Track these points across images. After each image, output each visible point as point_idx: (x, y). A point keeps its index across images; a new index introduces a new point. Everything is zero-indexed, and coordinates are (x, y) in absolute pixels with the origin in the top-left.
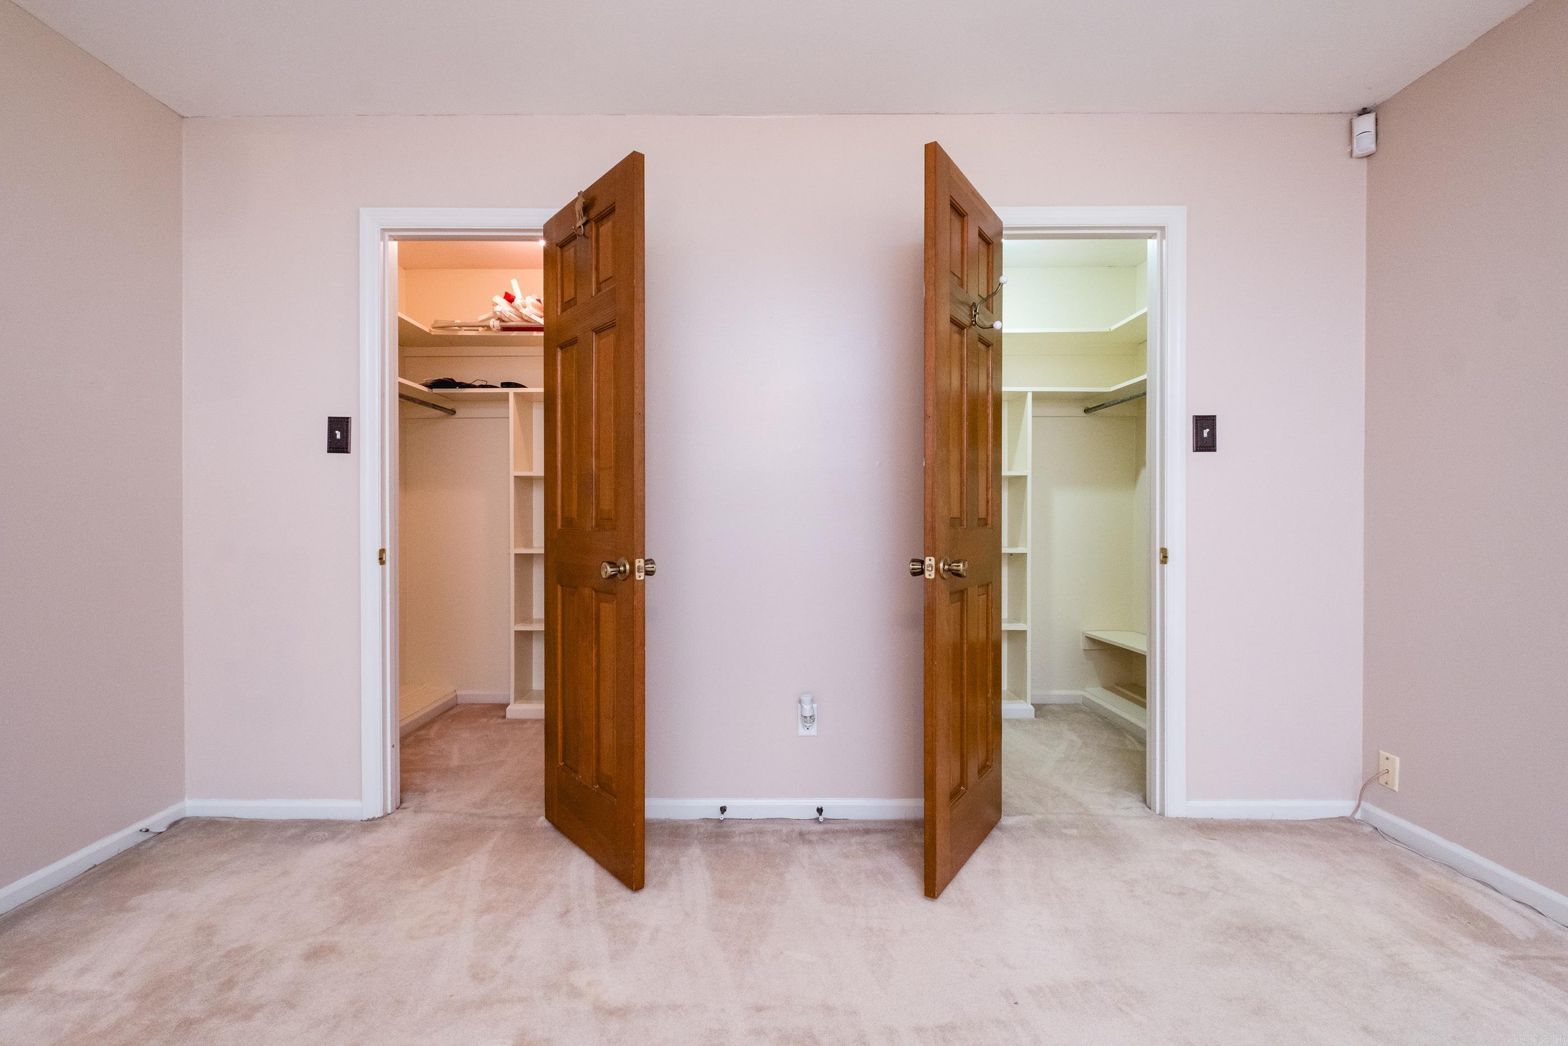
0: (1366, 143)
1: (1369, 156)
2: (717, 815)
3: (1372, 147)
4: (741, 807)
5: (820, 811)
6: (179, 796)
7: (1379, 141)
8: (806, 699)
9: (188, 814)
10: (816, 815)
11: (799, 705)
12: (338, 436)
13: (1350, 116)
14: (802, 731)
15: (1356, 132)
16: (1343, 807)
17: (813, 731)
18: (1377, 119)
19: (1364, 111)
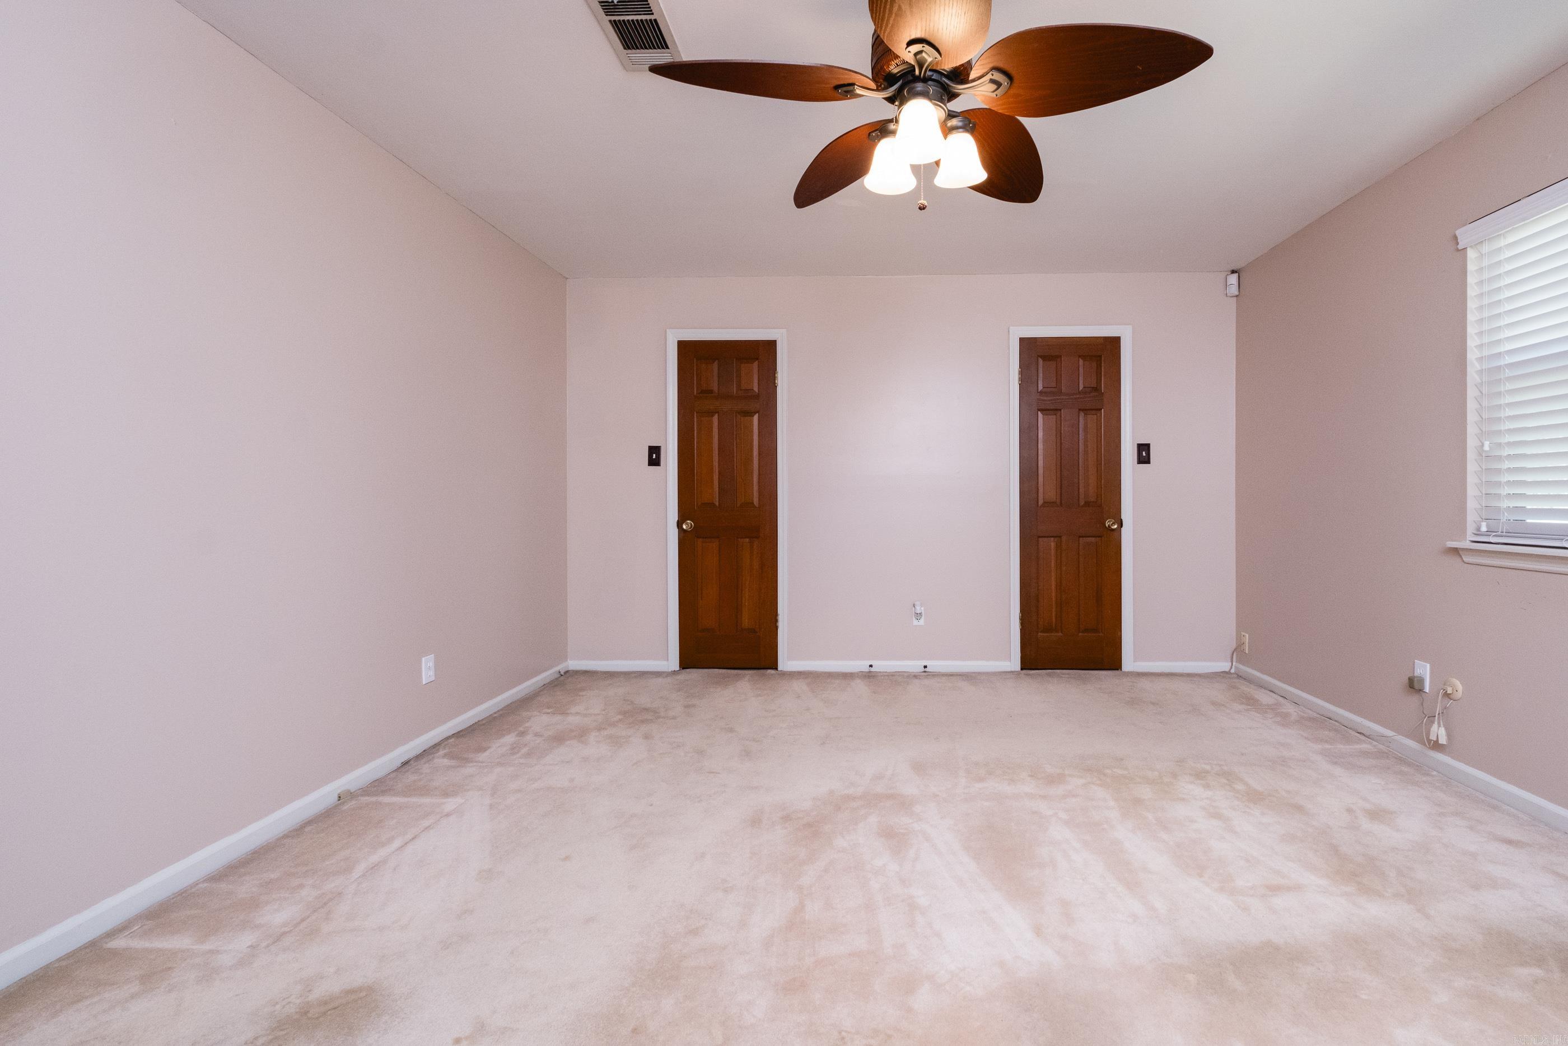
0: (1234, 290)
1: (1236, 296)
2: (867, 669)
3: (1237, 293)
4: (881, 665)
5: (925, 667)
6: (564, 658)
7: (1241, 288)
8: (917, 603)
9: (571, 668)
10: (923, 669)
11: (914, 608)
12: (654, 457)
13: (1226, 273)
14: (915, 622)
15: (1228, 284)
16: (1224, 666)
17: (922, 622)
18: (1239, 277)
19: (1233, 272)
